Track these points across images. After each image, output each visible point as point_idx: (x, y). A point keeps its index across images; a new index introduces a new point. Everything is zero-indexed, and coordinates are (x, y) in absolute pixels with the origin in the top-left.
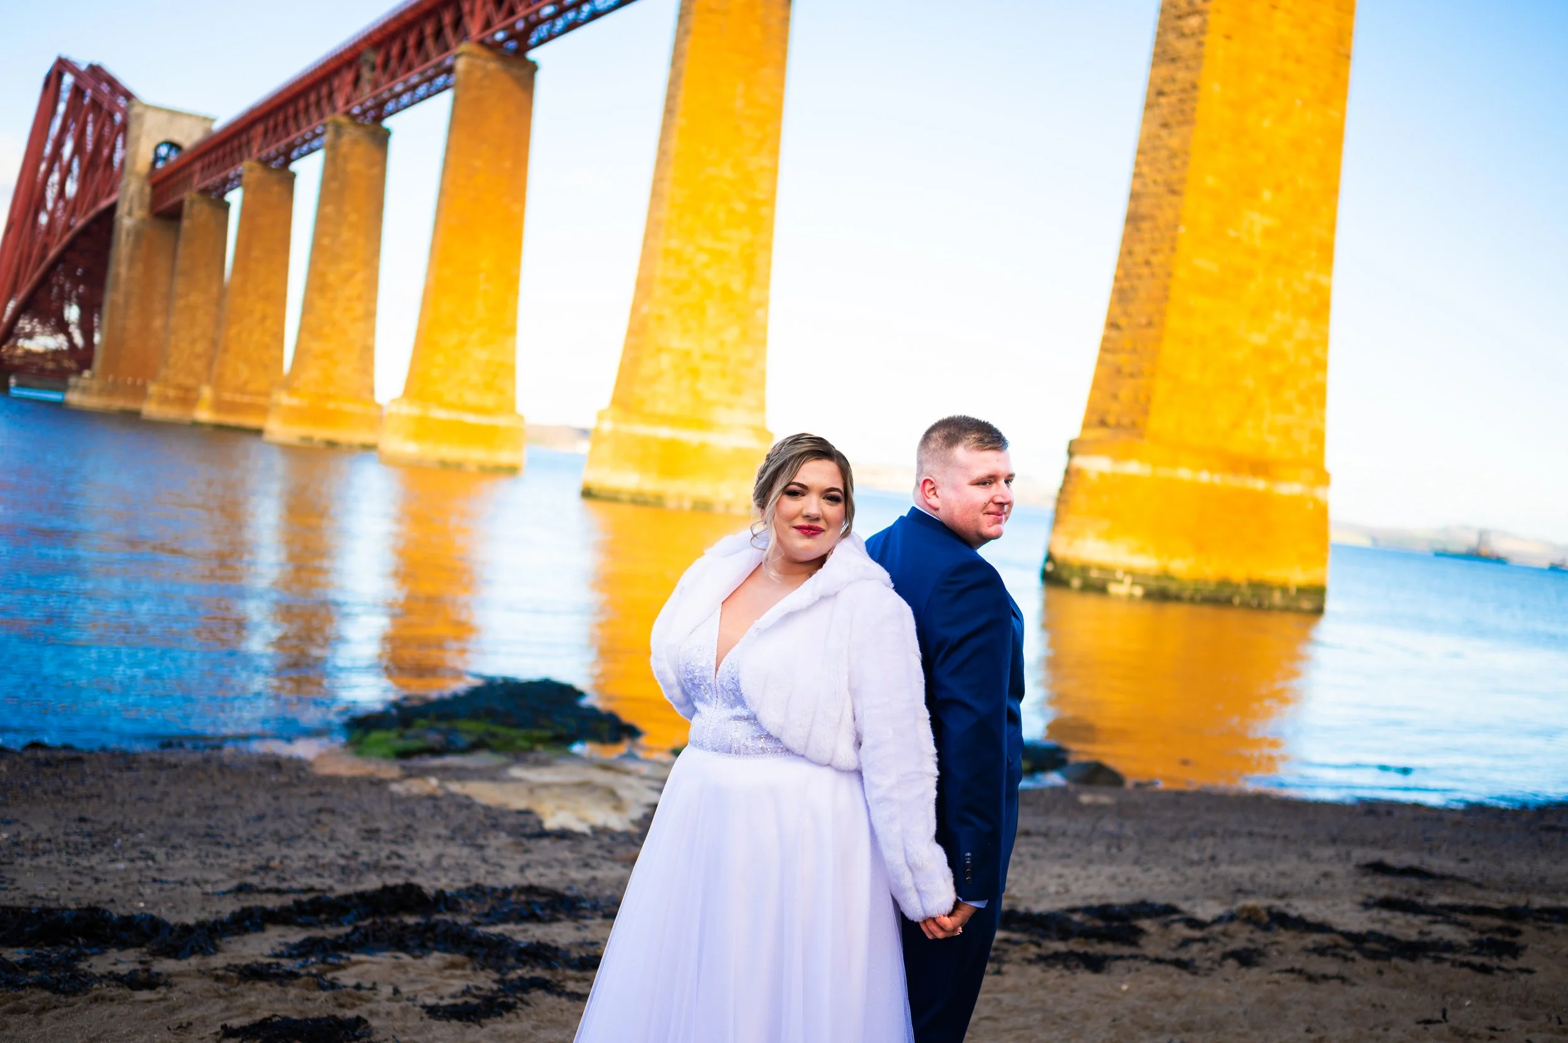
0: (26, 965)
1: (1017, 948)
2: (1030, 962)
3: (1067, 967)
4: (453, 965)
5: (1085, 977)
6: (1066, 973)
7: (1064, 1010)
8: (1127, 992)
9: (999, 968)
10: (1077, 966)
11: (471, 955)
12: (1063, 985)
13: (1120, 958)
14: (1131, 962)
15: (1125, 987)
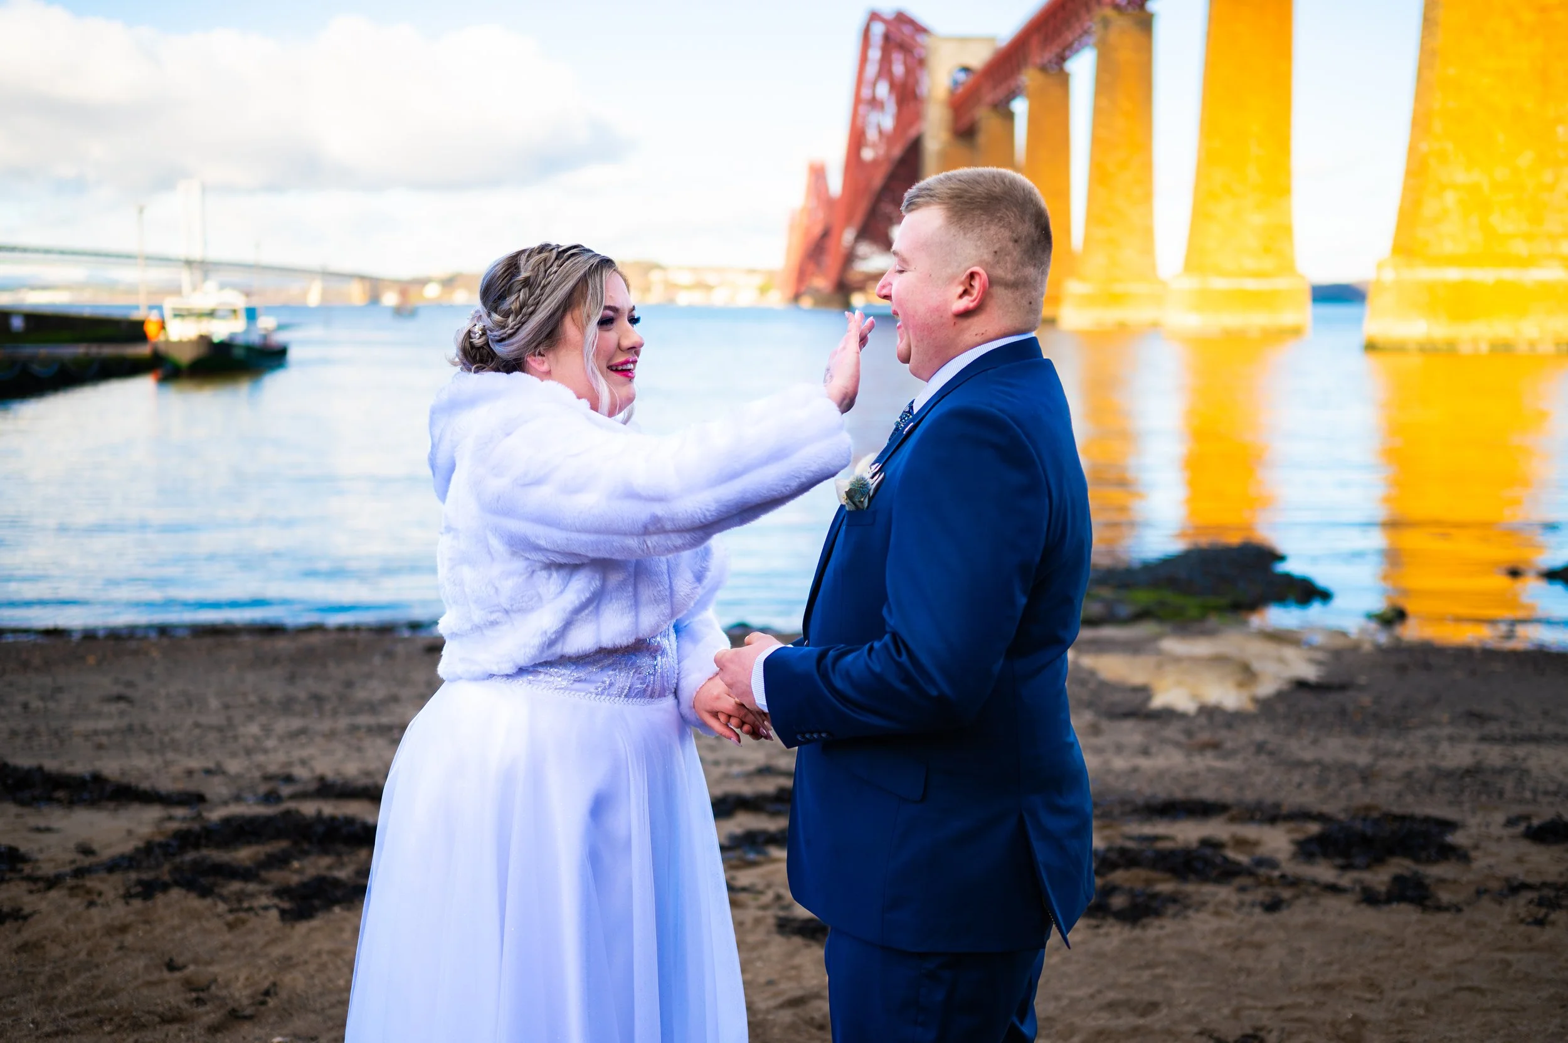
9: (1546, 916)
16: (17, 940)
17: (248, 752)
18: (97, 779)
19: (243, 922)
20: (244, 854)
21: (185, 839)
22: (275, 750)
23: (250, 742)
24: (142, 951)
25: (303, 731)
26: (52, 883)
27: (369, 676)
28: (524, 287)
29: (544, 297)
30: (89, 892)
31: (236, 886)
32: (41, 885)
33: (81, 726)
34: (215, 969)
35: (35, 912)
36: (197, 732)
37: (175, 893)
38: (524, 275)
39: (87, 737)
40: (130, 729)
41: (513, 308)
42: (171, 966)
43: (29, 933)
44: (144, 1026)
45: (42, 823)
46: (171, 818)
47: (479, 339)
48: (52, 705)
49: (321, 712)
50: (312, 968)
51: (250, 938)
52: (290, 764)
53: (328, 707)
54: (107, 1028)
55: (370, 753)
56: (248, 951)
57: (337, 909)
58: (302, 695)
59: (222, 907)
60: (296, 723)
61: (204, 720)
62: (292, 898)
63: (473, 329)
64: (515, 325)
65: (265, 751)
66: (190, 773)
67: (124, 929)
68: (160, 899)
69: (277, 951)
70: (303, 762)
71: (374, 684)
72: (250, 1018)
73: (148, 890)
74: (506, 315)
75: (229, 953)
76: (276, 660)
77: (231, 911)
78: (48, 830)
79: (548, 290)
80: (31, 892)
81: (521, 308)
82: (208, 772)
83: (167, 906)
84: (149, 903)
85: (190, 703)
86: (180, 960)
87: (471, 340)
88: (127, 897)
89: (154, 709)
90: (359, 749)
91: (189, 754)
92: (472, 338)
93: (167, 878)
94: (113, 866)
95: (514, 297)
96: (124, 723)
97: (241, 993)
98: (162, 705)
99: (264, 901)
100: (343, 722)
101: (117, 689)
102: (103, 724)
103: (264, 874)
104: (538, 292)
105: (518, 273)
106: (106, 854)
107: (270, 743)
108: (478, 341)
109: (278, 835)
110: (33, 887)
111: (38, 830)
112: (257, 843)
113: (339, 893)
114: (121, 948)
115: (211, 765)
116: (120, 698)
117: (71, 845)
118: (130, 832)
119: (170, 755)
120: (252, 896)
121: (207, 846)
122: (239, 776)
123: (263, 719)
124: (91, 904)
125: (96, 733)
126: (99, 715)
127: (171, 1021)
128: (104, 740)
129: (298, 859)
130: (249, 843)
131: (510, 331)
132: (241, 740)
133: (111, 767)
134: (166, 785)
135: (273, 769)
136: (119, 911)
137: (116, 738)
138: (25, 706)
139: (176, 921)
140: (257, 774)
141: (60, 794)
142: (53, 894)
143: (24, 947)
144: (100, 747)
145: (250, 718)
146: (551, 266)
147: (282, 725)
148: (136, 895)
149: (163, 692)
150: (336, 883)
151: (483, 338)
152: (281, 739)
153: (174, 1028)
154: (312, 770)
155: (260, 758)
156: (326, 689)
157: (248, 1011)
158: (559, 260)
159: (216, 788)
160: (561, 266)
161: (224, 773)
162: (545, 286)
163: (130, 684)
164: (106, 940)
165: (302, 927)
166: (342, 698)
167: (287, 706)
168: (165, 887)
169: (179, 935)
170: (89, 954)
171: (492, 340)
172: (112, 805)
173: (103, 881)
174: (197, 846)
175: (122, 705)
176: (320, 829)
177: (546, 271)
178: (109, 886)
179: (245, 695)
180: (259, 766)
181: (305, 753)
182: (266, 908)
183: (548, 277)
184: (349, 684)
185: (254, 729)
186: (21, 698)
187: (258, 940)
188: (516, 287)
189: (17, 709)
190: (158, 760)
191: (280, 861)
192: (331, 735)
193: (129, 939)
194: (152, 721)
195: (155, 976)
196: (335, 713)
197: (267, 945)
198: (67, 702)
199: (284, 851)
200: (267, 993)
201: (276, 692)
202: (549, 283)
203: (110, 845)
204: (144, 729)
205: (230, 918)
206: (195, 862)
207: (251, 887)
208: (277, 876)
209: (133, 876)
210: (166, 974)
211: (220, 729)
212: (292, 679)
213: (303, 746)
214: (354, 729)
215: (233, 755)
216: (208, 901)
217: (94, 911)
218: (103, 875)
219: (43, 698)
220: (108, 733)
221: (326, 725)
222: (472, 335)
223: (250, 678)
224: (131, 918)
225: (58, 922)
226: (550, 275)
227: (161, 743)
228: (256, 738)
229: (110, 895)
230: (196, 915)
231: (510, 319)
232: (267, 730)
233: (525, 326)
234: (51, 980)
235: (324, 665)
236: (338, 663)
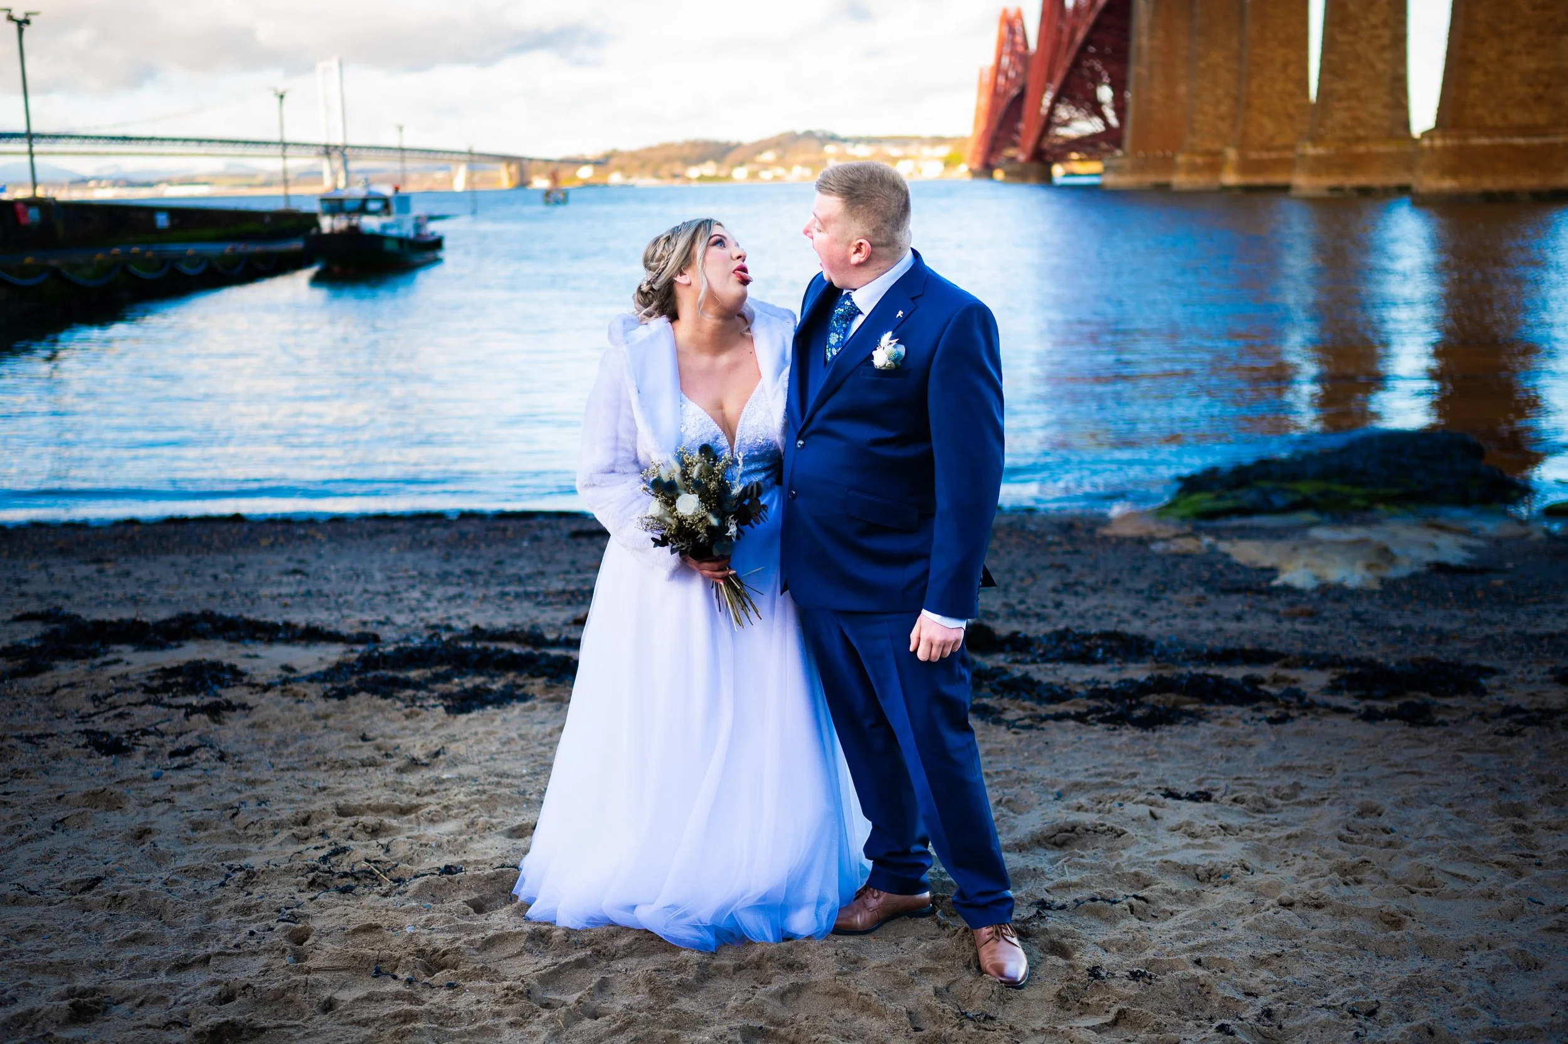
16: (248, 721)
17: (412, 610)
18: (287, 625)
19: (417, 715)
20: (414, 674)
21: (367, 662)
22: (435, 609)
23: (413, 603)
24: (342, 730)
25: (460, 595)
26: (267, 688)
27: (518, 556)
30: (295, 695)
31: (409, 692)
32: (258, 689)
33: (265, 591)
34: (398, 741)
35: (257, 705)
36: (366, 596)
37: (363, 696)
39: (273, 598)
40: (308, 593)
42: (364, 738)
43: (255, 718)
44: (349, 767)
45: (251, 653)
46: (352, 651)
48: (237, 576)
49: (475, 584)
50: (471, 742)
51: (422, 724)
52: (449, 618)
53: (481, 579)
54: (323, 768)
55: (518, 611)
56: (422, 731)
57: (489, 708)
58: (458, 571)
59: (399, 704)
60: (452, 591)
61: (370, 587)
62: (453, 699)
65: (427, 610)
66: (364, 623)
67: (326, 717)
68: (352, 699)
69: (442, 732)
70: (460, 617)
71: (521, 563)
72: (427, 765)
73: (342, 694)
75: (408, 732)
76: (431, 544)
77: (407, 707)
78: (256, 656)
80: (251, 693)
82: (380, 623)
83: (358, 703)
84: (344, 702)
85: (358, 576)
86: (371, 735)
88: (326, 696)
89: (328, 580)
90: (507, 609)
91: (362, 611)
93: (355, 685)
94: (312, 679)
96: (303, 589)
97: (419, 753)
98: (333, 577)
99: (432, 702)
100: (494, 591)
101: (292, 566)
102: (284, 590)
103: (430, 686)
106: (305, 672)
107: (430, 605)
109: (441, 661)
110: (252, 690)
111: (249, 656)
112: (424, 667)
113: (491, 698)
114: (325, 727)
115: (382, 618)
116: (295, 572)
117: (278, 665)
118: (321, 659)
119: (346, 612)
120: (423, 699)
121: (384, 668)
122: (405, 626)
123: (424, 587)
124: (298, 702)
125: (280, 595)
126: (280, 583)
127: (370, 765)
128: (289, 601)
129: (458, 677)
130: (418, 667)
132: (406, 602)
133: (299, 618)
134: (345, 629)
135: (433, 621)
136: (322, 706)
137: (297, 599)
138: (215, 577)
139: (365, 713)
140: (421, 625)
141: (258, 635)
142: (269, 694)
143: (253, 726)
144: (286, 606)
145: (413, 587)
147: (439, 592)
148: (334, 696)
149: (332, 567)
150: (489, 691)
152: (439, 602)
153: (371, 769)
154: (468, 622)
155: (423, 614)
156: (479, 566)
157: (425, 761)
159: (386, 633)
161: (393, 624)
163: (301, 561)
164: (314, 723)
165: (463, 718)
166: (492, 573)
167: (444, 578)
168: (355, 692)
169: (368, 722)
170: (302, 730)
172: (303, 643)
173: (305, 687)
174: (377, 668)
175: (298, 577)
176: (476, 657)
178: (313, 690)
179: (406, 571)
180: (422, 620)
181: (461, 611)
182: (434, 706)
184: (500, 563)
185: (416, 594)
186: (212, 571)
187: (429, 725)
189: (209, 579)
190: (336, 615)
191: (446, 678)
192: (485, 598)
193: (331, 722)
194: (326, 588)
195: (353, 743)
196: (486, 584)
197: (435, 728)
198: (250, 576)
199: (446, 671)
200: (437, 754)
201: (433, 568)
203: (306, 667)
204: (320, 593)
205: (407, 711)
206: (375, 677)
207: (422, 694)
208: (441, 687)
209: (329, 686)
210: (361, 743)
211: (387, 594)
212: (447, 558)
213: (459, 606)
214: (503, 595)
215: (399, 612)
216: (389, 701)
217: (302, 705)
218: (305, 683)
219: (228, 571)
220: (292, 596)
221: (480, 592)
223: (410, 557)
224: (331, 710)
225: (277, 711)
227: (336, 602)
228: (418, 601)
229: (313, 696)
230: (381, 710)
232: (427, 595)
234: (277, 744)
235: (476, 547)
236: (489, 546)
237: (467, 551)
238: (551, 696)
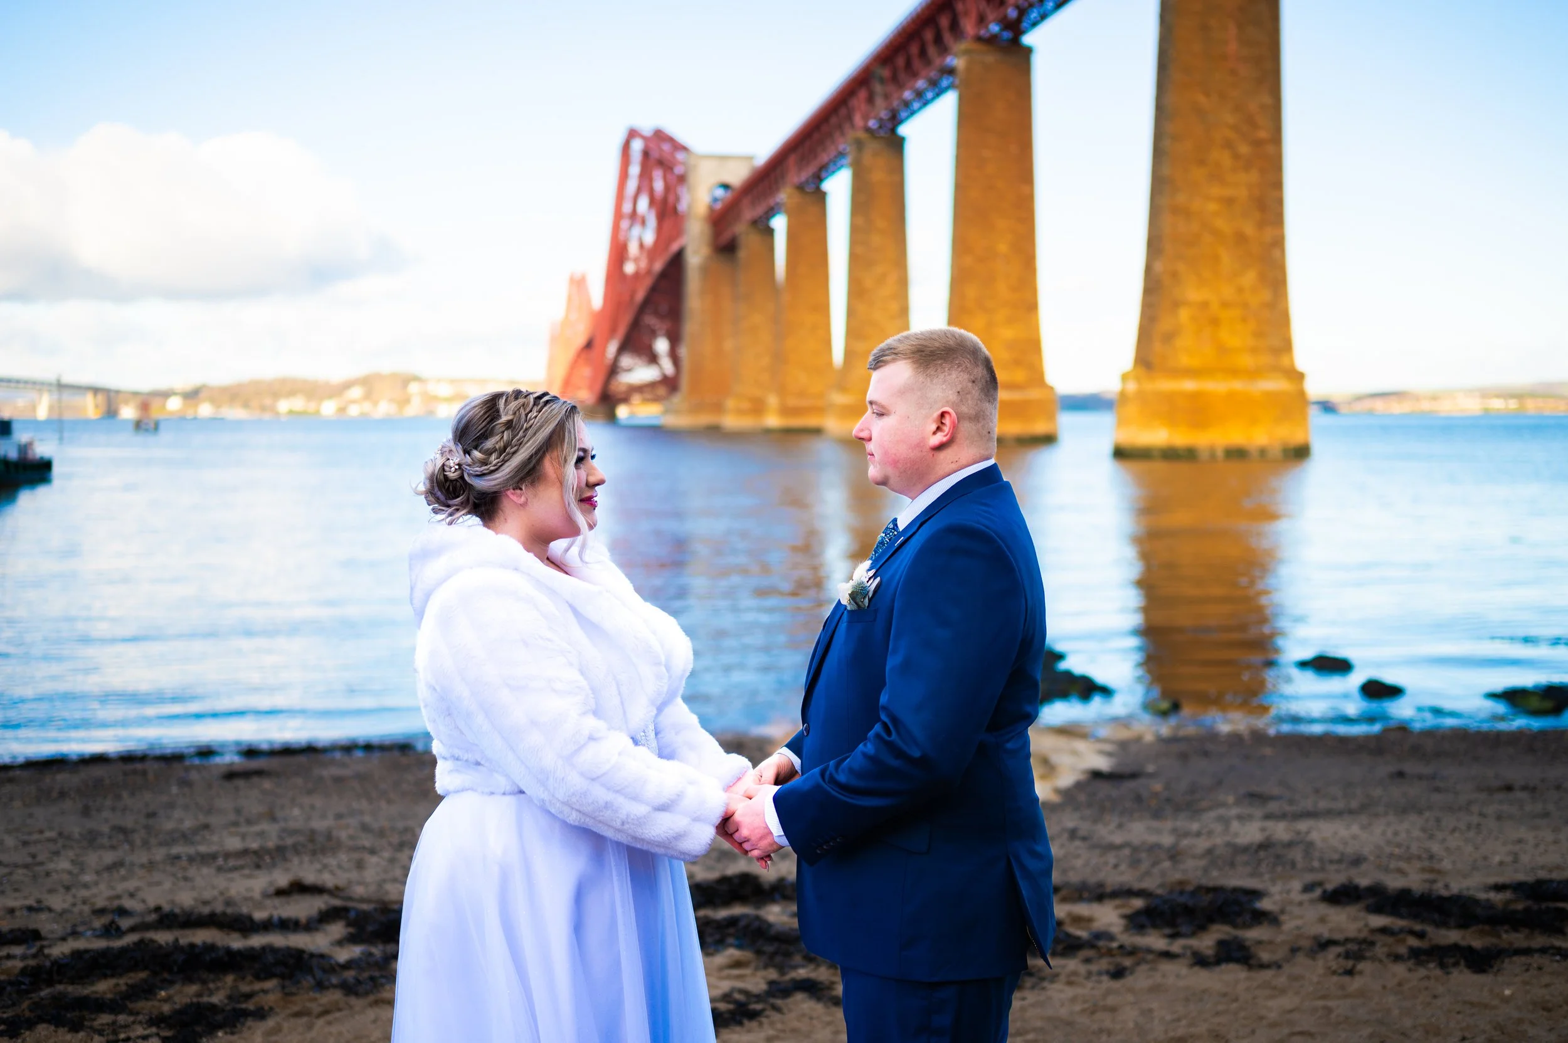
0: (348, 965)
1: (1390, 940)
2: (1397, 958)
3: (1442, 965)
4: (737, 964)
5: (1463, 979)
6: (1438, 972)
7: (1408, 1023)
8: (1506, 1000)
9: (1354, 966)
10: (1456, 964)
11: (759, 952)
12: (1427, 988)
13: (1527, 952)
14: (1536, 960)
15: (1507, 992)
17: (67, 888)
20: (103, 987)
22: (96, 883)
23: (66, 877)
25: (118, 865)
27: (171, 806)
28: (507, 429)
29: (526, 439)
31: (105, 1019)
37: (43, 1029)
38: (504, 419)
41: (497, 447)
46: (10, 957)
47: (454, 473)
49: (132, 844)
52: (119, 897)
53: (137, 839)
55: (199, 882)
57: (221, 1034)
58: (105, 829)
60: (109, 857)
62: (170, 1027)
63: (447, 463)
64: (498, 463)
65: (86, 886)
66: (11, 911)
68: (28, 1036)
70: (132, 895)
71: (177, 813)
73: (13, 1027)
74: (489, 453)
76: (63, 795)
79: (530, 432)
81: (505, 448)
82: (30, 909)
87: (445, 473)
90: (186, 879)
92: (446, 472)
93: (27, 1014)
95: (497, 438)
99: (140, 1031)
100: (159, 853)
103: (131, 1005)
104: (521, 434)
105: (499, 416)
107: (87, 878)
108: (452, 475)
109: (134, 967)
112: (113, 976)
113: (219, 1018)
115: (31, 902)
120: (126, 1026)
121: (60, 982)
122: (64, 912)
123: (71, 854)
129: (162, 989)
130: (105, 977)
131: (492, 468)
132: (55, 876)
135: (100, 903)
140: (86, 909)
145: (57, 853)
146: (531, 411)
147: (93, 859)
150: (213, 1008)
151: (458, 473)
152: (98, 873)
154: (144, 901)
155: (84, 893)
156: (129, 822)
158: (537, 406)
159: (45, 924)
160: (540, 412)
161: (50, 910)
162: (527, 429)
166: (149, 829)
167: (91, 839)
168: (31, 1025)
171: (469, 475)
174: (50, 983)
176: (180, 958)
177: (527, 415)
179: (41, 831)
180: (84, 901)
181: (131, 885)
183: (529, 421)
184: (152, 815)
185: (64, 864)
188: (499, 429)
191: (146, 991)
192: (151, 866)
196: (146, 844)
199: (145, 981)
201: (75, 826)
202: (531, 426)
206: (54, 998)
207: (122, 1018)
208: (146, 1006)
211: (28, 866)
212: (86, 812)
213: (124, 879)
214: (173, 858)
215: (51, 891)
216: (81, 1035)
221: (142, 857)
222: (447, 469)
223: (41, 814)
226: (530, 419)
228: (70, 873)
231: (493, 457)
232: (79, 864)
233: (507, 464)
235: (118, 797)
236: (133, 794)
237: (108, 802)
238: (296, 1008)
